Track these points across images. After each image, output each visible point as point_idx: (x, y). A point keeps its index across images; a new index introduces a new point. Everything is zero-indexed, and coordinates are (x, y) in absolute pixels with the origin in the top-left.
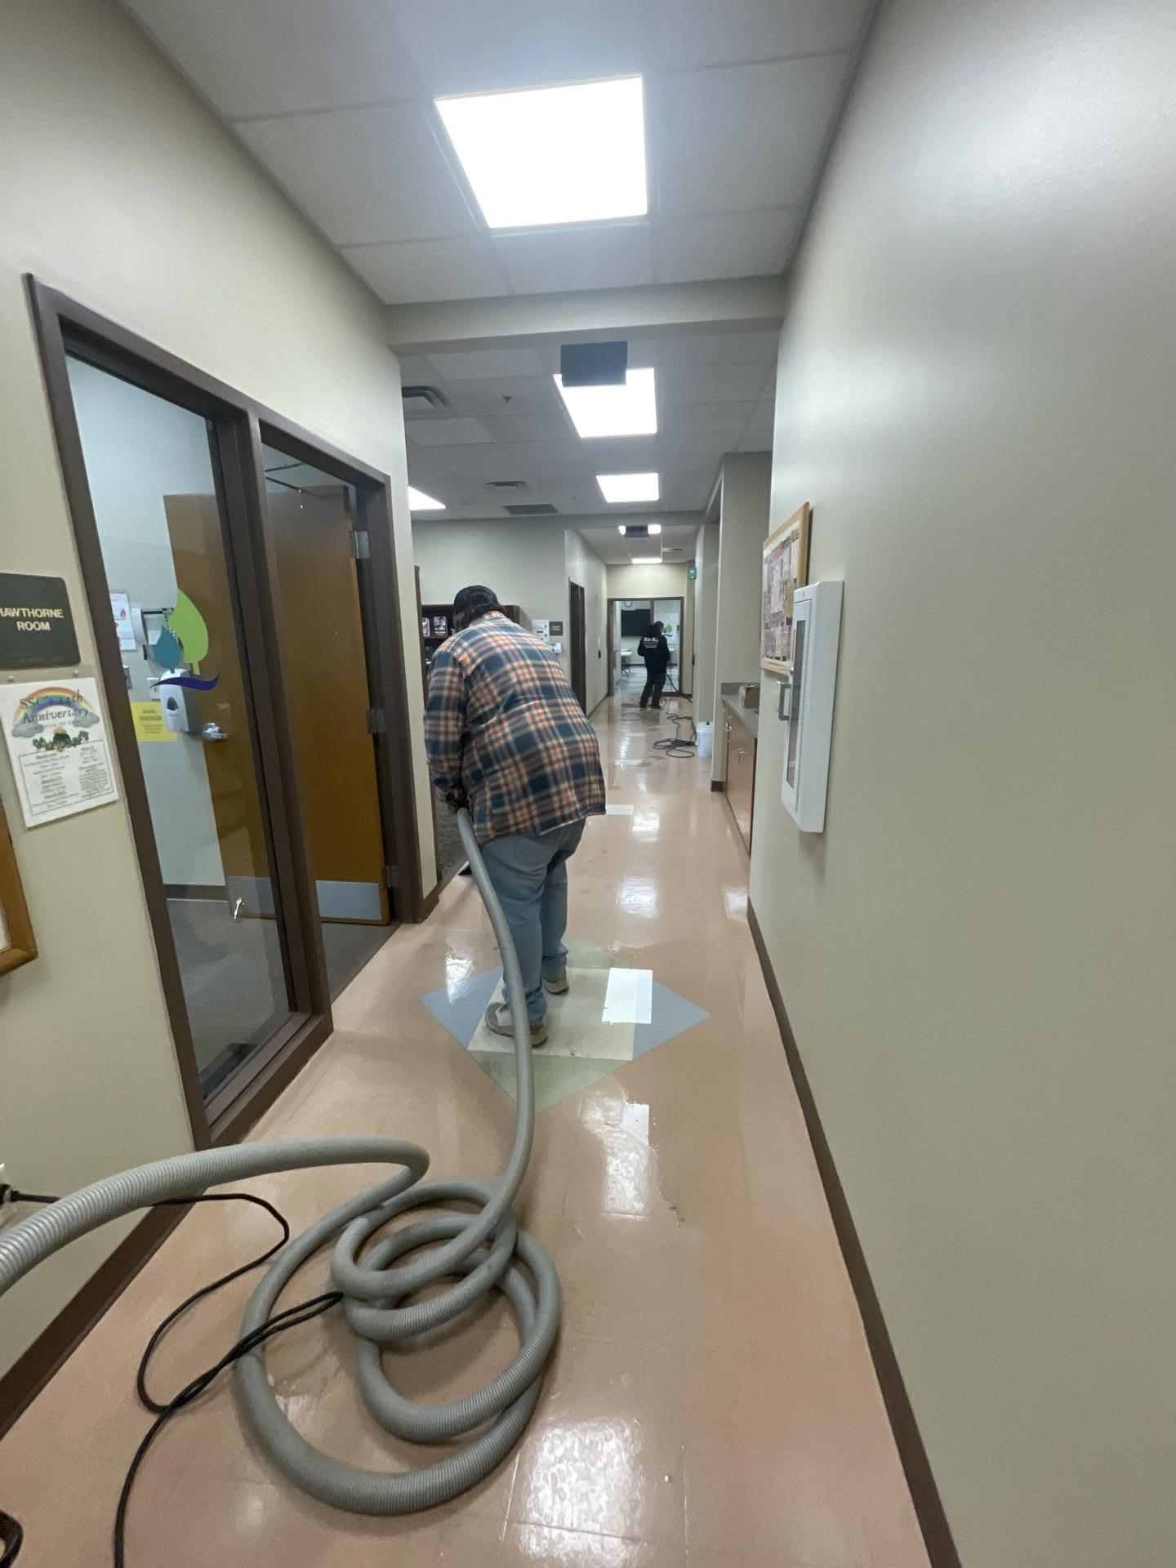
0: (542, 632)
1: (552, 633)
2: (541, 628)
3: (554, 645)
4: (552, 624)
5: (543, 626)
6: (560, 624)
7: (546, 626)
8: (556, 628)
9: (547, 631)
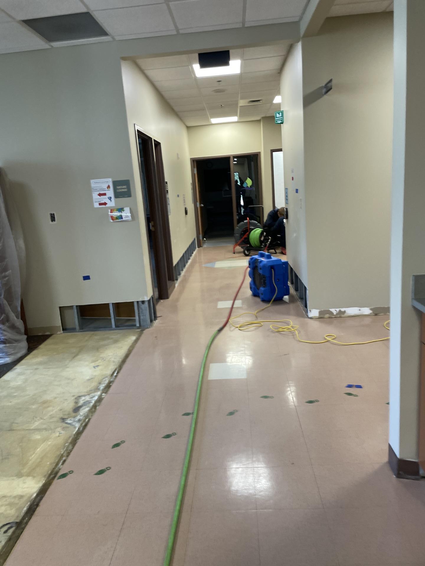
0: (105, 194)
1: (117, 195)
2: (104, 190)
3: (121, 210)
4: (116, 184)
5: (105, 186)
6: (127, 183)
7: (109, 187)
8: (123, 189)
9: (110, 193)
